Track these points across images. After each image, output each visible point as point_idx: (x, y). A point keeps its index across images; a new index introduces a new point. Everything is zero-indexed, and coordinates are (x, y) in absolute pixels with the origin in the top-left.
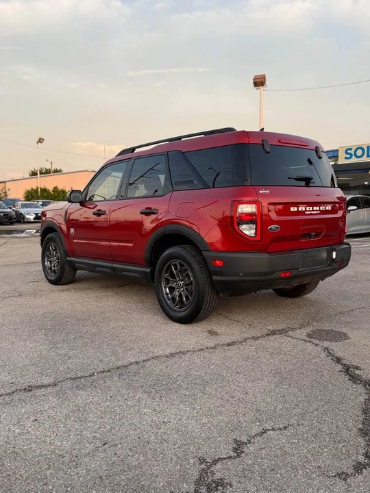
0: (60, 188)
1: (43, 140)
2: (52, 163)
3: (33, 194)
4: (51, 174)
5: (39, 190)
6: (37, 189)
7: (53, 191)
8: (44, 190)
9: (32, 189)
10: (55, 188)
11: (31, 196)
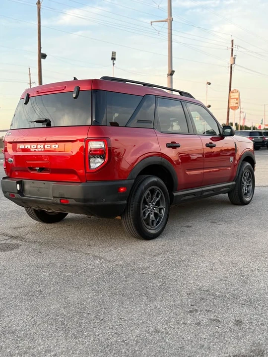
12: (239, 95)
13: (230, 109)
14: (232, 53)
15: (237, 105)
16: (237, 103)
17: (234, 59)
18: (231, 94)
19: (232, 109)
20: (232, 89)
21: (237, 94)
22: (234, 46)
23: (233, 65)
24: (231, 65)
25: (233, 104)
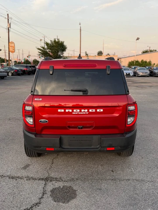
0: (144, 60)
1: (139, 38)
2: (150, 47)
3: (132, 64)
4: (149, 53)
5: (135, 62)
6: (134, 61)
7: (141, 62)
8: (137, 62)
9: (132, 61)
10: (142, 60)
11: (131, 64)
12: (14, 45)
13: (10, 53)
14: (8, 22)
15: (14, 50)
16: (13, 49)
17: (10, 25)
18: (10, 44)
19: (11, 52)
20: (10, 41)
21: (13, 44)
22: (9, 18)
23: (9, 28)
24: (8, 28)
25: (11, 49)
